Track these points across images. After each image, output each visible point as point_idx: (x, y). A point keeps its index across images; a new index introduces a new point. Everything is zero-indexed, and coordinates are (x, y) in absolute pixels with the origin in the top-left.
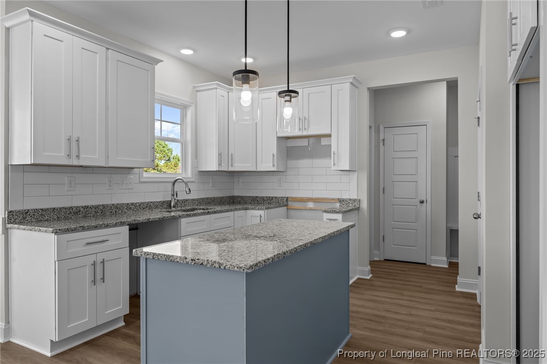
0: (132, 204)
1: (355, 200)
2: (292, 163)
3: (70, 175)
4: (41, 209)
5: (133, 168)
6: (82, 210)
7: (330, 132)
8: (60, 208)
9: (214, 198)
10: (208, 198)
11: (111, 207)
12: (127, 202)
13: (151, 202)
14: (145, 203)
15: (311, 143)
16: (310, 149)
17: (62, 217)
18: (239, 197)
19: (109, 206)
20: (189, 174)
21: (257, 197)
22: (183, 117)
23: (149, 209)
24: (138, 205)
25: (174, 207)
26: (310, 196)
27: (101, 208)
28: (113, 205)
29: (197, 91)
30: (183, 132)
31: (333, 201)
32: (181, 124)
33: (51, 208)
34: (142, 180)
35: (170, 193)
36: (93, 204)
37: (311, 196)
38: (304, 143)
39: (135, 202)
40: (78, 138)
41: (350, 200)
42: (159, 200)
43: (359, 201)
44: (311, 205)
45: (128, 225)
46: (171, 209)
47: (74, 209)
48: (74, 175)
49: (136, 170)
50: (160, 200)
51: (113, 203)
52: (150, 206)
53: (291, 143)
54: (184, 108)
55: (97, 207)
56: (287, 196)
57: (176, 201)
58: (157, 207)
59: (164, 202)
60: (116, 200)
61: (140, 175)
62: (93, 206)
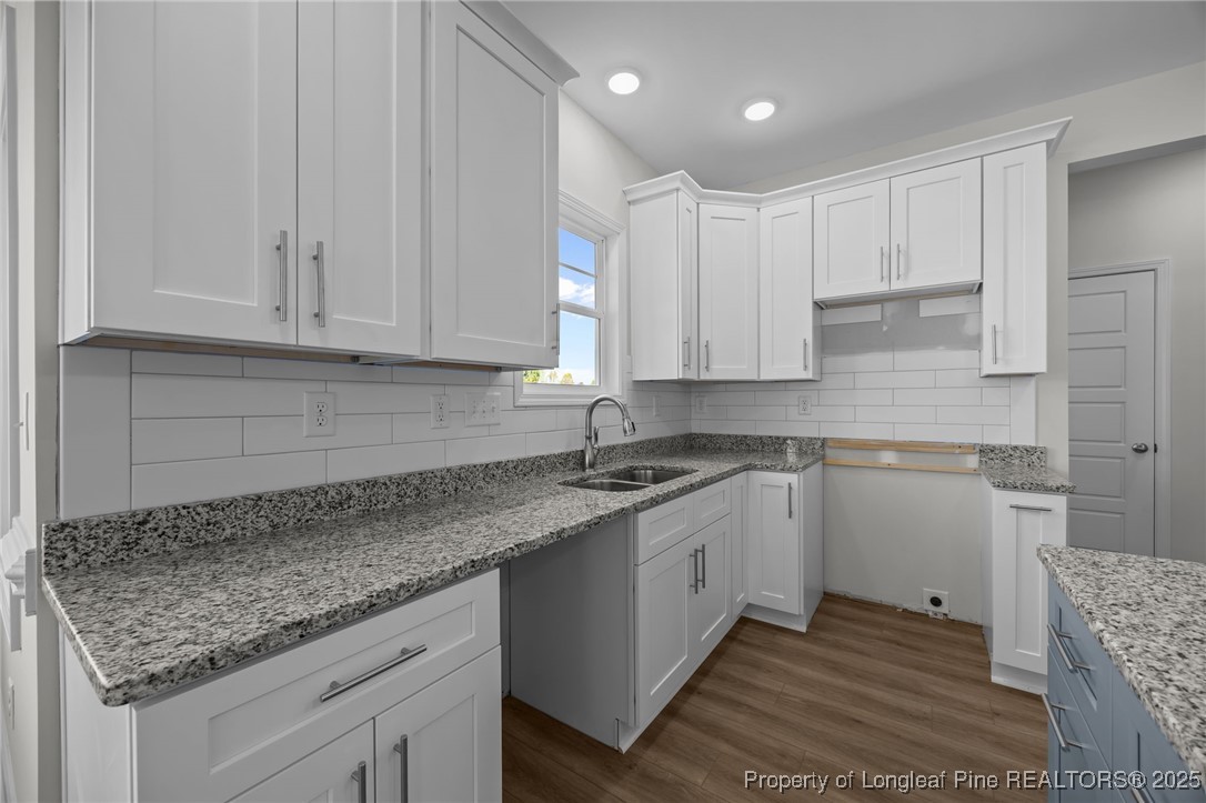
0: (498, 465)
1: (1029, 451)
2: (832, 362)
3: (320, 387)
4: (205, 505)
5: (498, 369)
6: (357, 492)
7: (980, 278)
8: (281, 495)
9: (661, 439)
10: (650, 441)
11: (443, 478)
12: (485, 460)
13: (542, 457)
14: (528, 459)
15: (888, 313)
16: (885, 328)
17: (291, 523)
18: (703, 435)
19: (439, 474)
20: (616, 389)
21: (746, 437)
22: (601, 261)
23: (537, 475)
24: (511, 465)
25: (592, 466)
26: (886, 436)
27: (415, 482)
28: (448, 470)
29: (629, 203)
30: (600, 295)
31: (957, 451)
32: (596, 277)
33: (246, 498)
34: (522, 401)
35: (583, 432)
36: (389, 473)
37: (891, 438)
38: (872, 314)
39: (503, 458)
40: (320, 245)
41: (1015, 448)
42: (557, 451)
43: (1043, 451)
44: (888, 457)
45: (496, 565)
46: (584, 470)
47: (332, 493)
48: (331, 387)
49: (506, 376)
50: (560, 451)
51: (448, 466)
52: (539, 466)
53: (834, 318)
54: (603, 240)
55: (403, 480)
56: (822, 436)
57: (596, 452)
58: (553, 468)
59: (568, 455)
60: (456, 458)
61: (515, 388)
62: (390, 478)
